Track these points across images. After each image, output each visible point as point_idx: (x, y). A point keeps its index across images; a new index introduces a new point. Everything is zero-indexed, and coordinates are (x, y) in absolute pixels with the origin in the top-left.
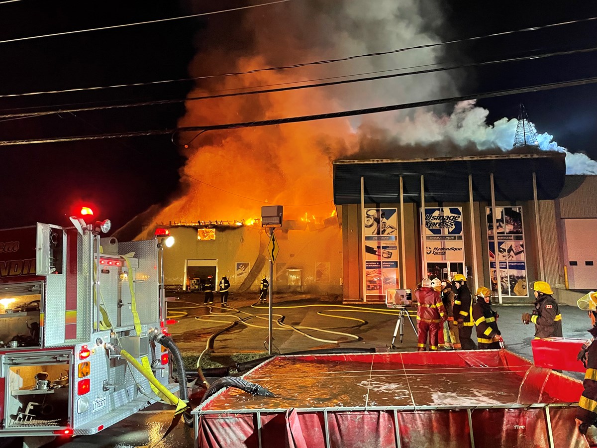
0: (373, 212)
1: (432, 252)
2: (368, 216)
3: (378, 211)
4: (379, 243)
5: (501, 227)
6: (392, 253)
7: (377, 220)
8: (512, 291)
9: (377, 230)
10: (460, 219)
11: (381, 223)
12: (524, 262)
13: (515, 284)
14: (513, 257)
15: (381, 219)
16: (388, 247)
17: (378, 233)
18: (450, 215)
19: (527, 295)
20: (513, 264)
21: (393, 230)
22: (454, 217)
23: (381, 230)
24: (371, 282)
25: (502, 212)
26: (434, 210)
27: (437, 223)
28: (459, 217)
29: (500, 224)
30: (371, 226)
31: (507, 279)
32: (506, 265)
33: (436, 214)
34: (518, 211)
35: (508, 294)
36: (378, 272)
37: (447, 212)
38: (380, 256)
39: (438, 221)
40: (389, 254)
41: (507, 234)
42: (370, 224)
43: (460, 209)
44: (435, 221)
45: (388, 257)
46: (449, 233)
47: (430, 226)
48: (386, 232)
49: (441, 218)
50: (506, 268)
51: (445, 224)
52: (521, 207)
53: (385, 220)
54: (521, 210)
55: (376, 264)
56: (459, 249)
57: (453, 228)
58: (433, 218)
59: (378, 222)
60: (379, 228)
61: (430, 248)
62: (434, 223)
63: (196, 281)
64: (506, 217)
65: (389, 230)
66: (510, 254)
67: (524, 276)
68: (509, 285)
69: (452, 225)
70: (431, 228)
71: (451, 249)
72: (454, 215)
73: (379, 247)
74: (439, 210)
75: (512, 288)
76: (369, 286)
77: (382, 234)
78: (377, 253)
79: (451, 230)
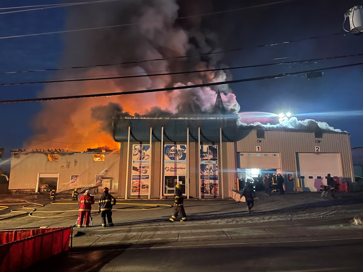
0: (138, 146)
1: (169, 170)
2: (135, 149)
3: (141, 146)
4: (140, 164)
5: (207, 156)
6: (147, 171)
7: (140, 152)
8: (211, 192)
9: (139, 157)
10: (185, 152)
11: (142, 153)
12: (217, 176)
13: (212, 188)
14: (212, 173)
15: (142, 151)
16: (145, 167)
17: (140, 159)
18: (180, 149)
19: (218, 194)
20: (212, 177)
21: (149, 157)
22: (182, 150)
23: (142, 157)
24: (134, 187)
25: (207, 148)
26: (172, 146)
27: (173, 154)
28: (185, 150)
29: (206, 154)
30: (136, 155)
31: (208, 185)
32: (208, 177)
33: (173, 148)
34: (216, 148)
35: (208, 194)
36: (139, 181)
37: (178, 147)
38: (141, 172)
39: (174, 153)
40: (146, 171)
41: (209, 160)
42: (136, 153)
43: (186, 146)
44: (172, 153)
45: (145, 173)
46: (179, 159)
47: (169, 155)
48: (145, 158)
49: (175, 151)
50: (208, 179)
51: (177, 154)
52: (217, 145)
53: (144, 151)
54: (217, 147)
55: (138, 177)
56: (184, 168)
57: (181, 157)
58: (171, 150)
59: (141, 153)
60: (141, 156)
61: (168, 168)
62: (171, 153)
63: (45, 186)
64: (209, 151)
65: (147, 157)
66: (211, 171)
67: (217, 184)
68: (209, 189)
69: (181, 155)
70: (170, 156)
71: (179, 168)
72: (182, 149)
73: (140, 167)
74: (174, 146)
75: (211, 190)
76: (133, 190)
77: (143, 159)
78: (139, 171)
79: (180, 157)
